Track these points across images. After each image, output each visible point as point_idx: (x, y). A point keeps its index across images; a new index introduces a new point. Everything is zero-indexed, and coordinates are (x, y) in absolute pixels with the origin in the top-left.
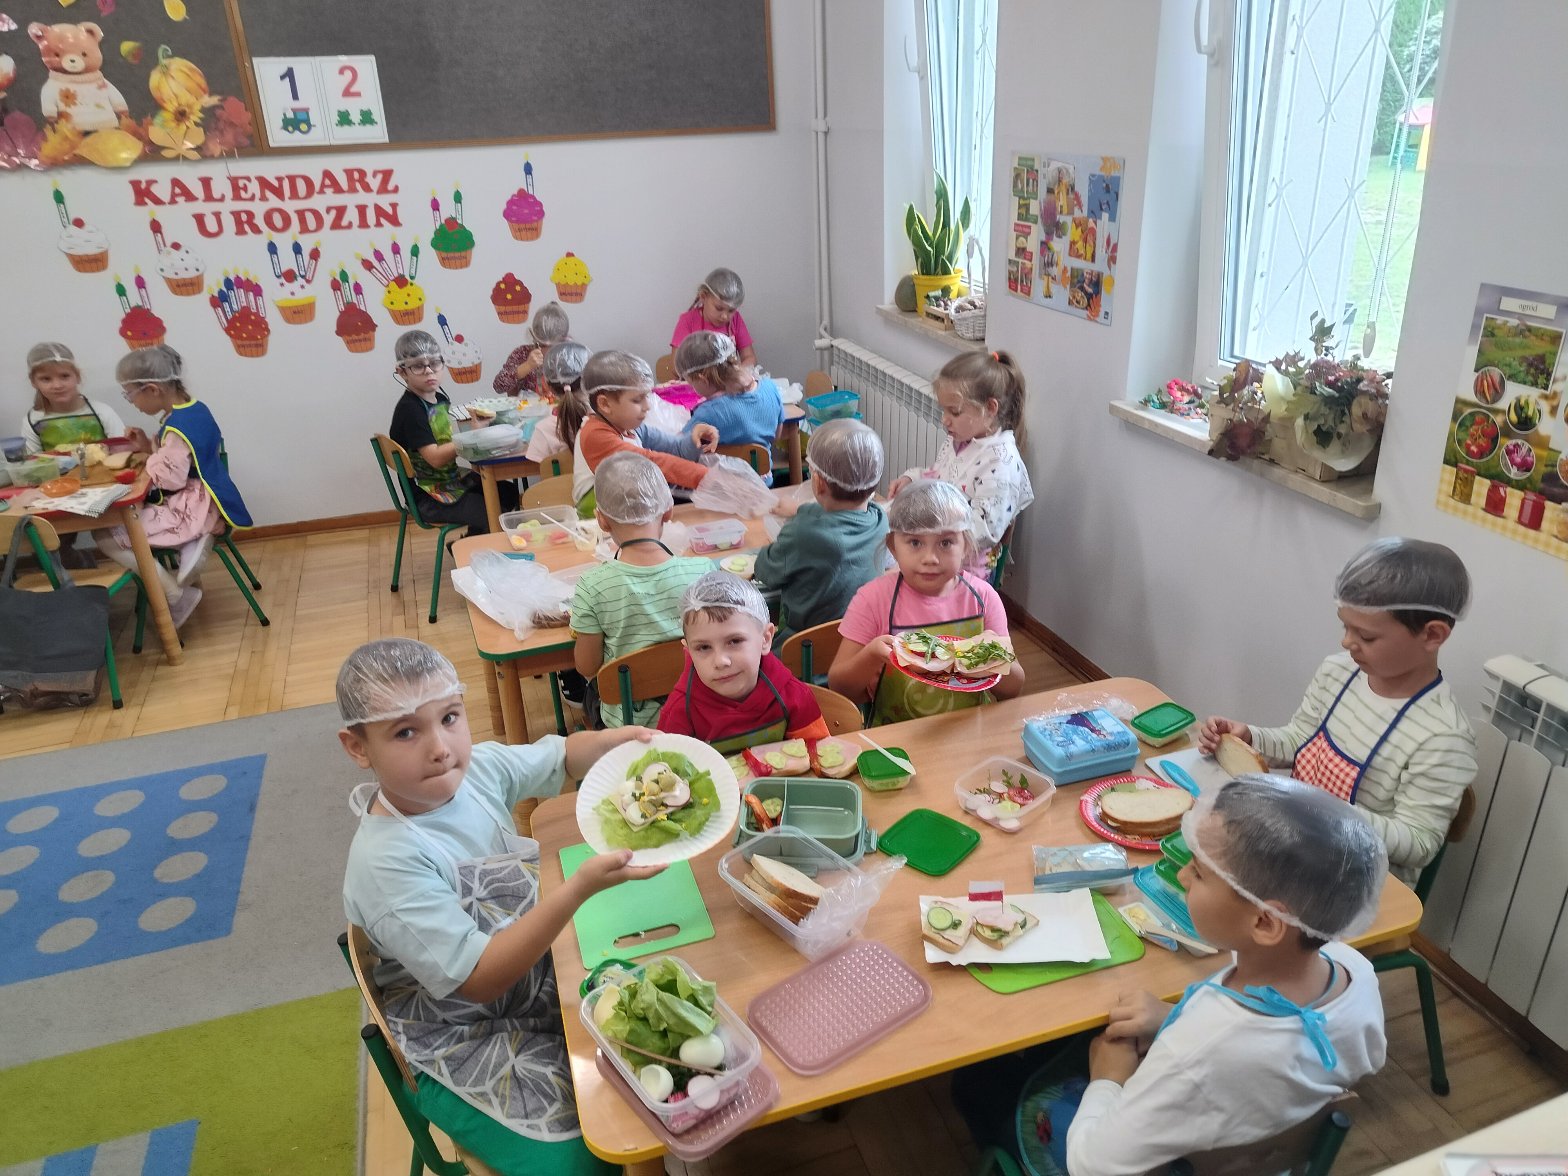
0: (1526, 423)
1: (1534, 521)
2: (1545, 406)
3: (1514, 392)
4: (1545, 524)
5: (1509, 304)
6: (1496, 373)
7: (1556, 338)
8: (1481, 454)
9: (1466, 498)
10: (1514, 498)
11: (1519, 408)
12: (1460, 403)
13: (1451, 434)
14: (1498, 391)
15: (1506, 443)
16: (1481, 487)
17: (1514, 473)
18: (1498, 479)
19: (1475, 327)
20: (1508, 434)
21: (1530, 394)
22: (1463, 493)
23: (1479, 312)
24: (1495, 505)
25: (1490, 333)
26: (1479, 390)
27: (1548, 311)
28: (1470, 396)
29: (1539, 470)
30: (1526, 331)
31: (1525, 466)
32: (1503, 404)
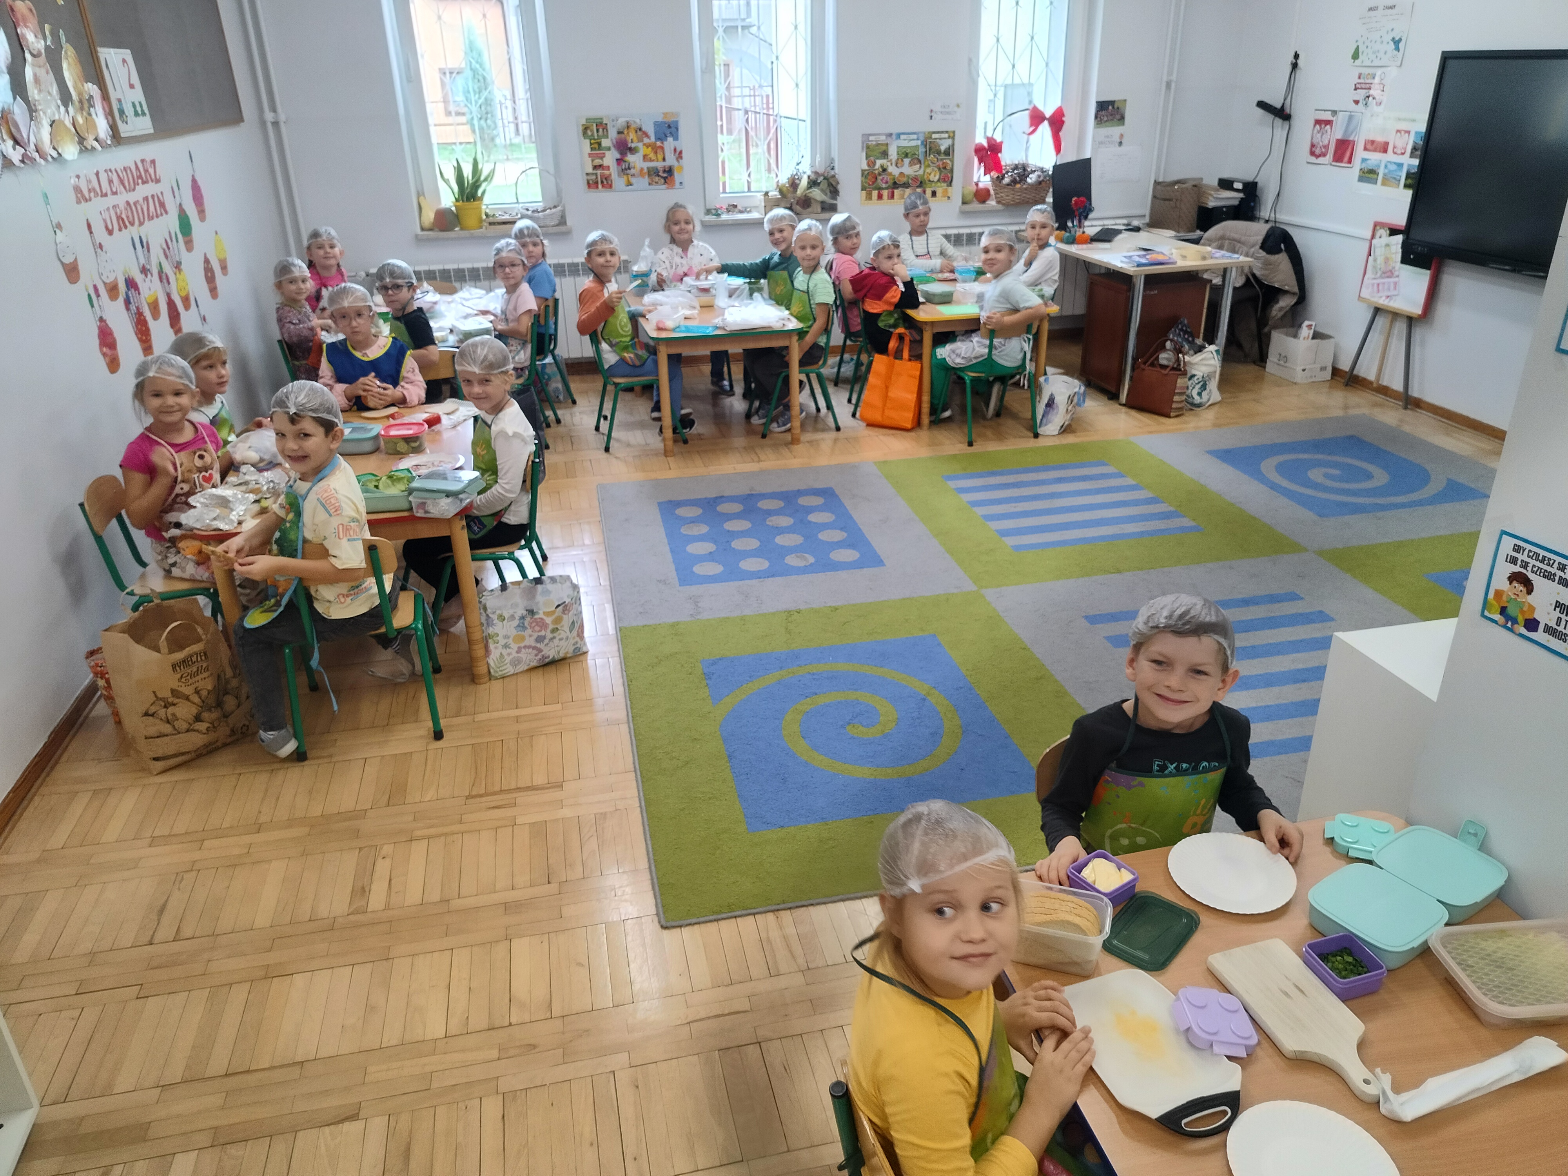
0: (884, 170)
1: (892, 196)
2: (889, 164)
3: (879, 163)
4: (895, 197)
5: (871, 138)
6: (872, 159)
7: (887, 145)
8: (873, 183)
9: (870, 199)
10: (885, 193)
11: (882, 166)
12: (863, 171)
13: (862, 182)
14: (874, 164)
15: (880, 178)
16: (875, 193)
17: (884, 186)
18: (879, 189)
19: (863, 148)
20: (880, 174)
21: (883, 162)
22: (869, 197)
23: (863, 143)
24: (880, 197)
25: (868, 147)
26: (868, 165)
27: (884, 138)
28: (866, 167)
29: (891, 183)
30: (878, 145)
31: (887, 182)
32: (876, 167)
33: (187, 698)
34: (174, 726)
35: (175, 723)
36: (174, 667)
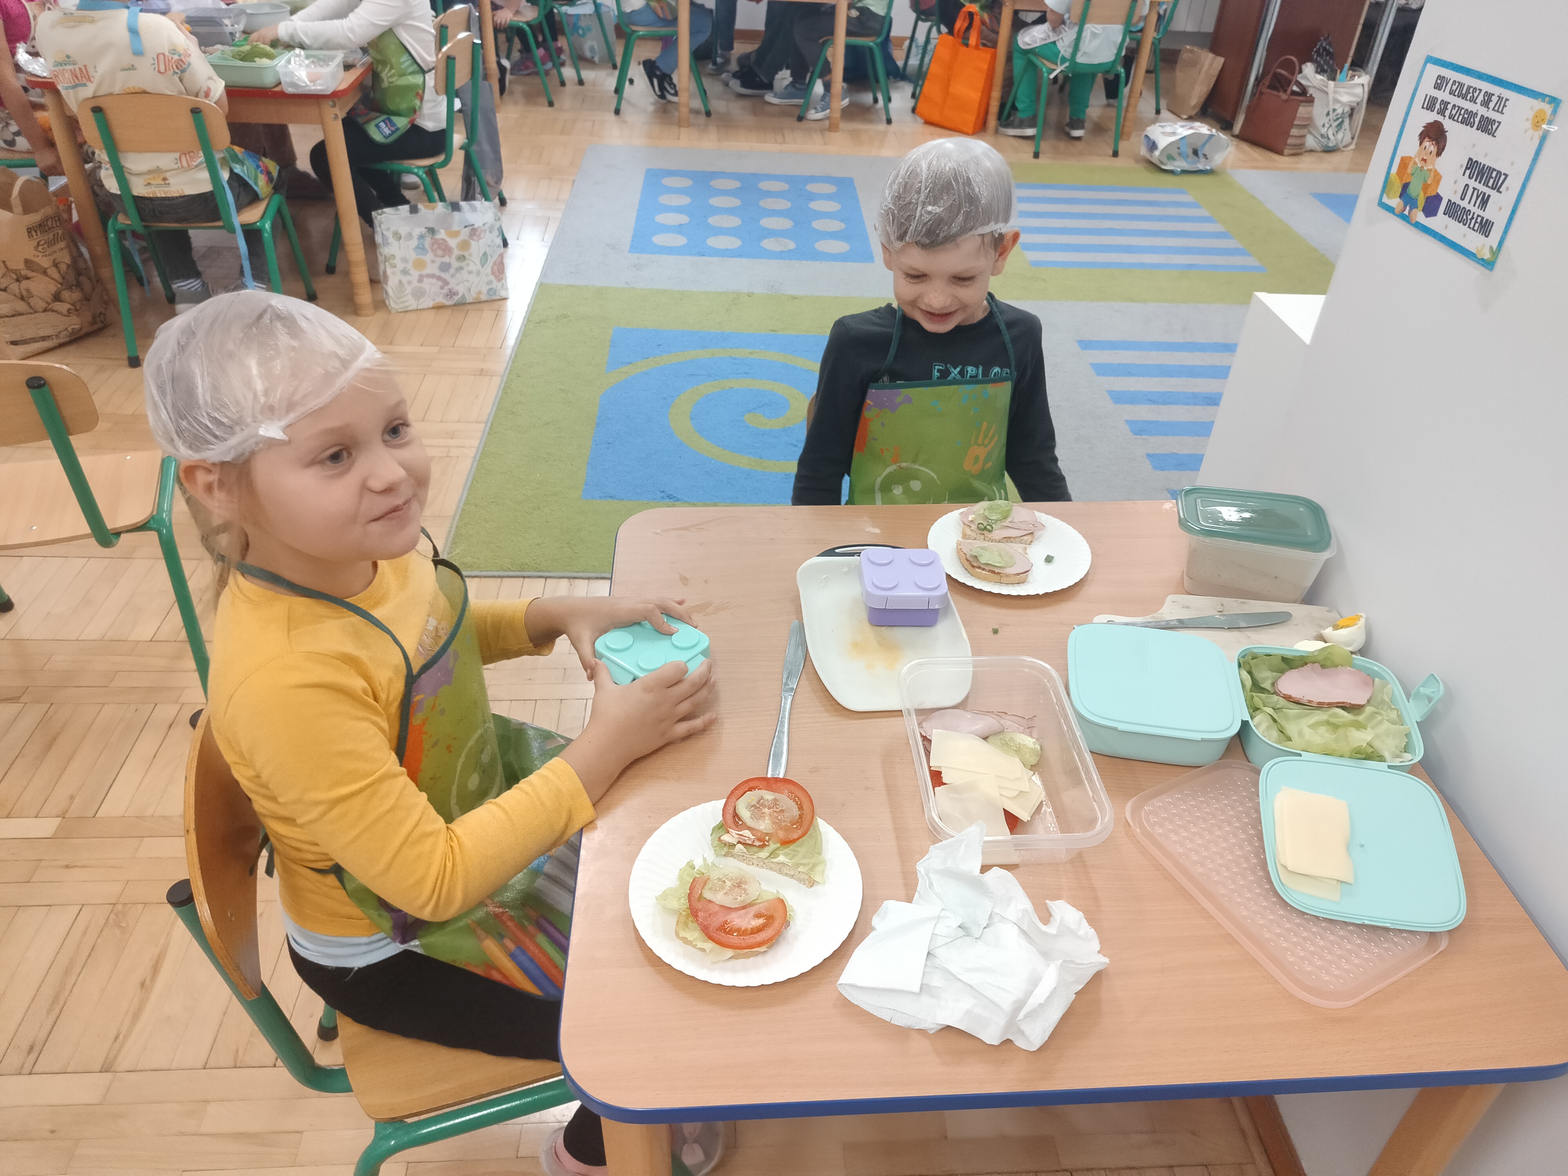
33: (45, 272)
34: (29, 304)
35: (31, 300)
36: (29, 231)
